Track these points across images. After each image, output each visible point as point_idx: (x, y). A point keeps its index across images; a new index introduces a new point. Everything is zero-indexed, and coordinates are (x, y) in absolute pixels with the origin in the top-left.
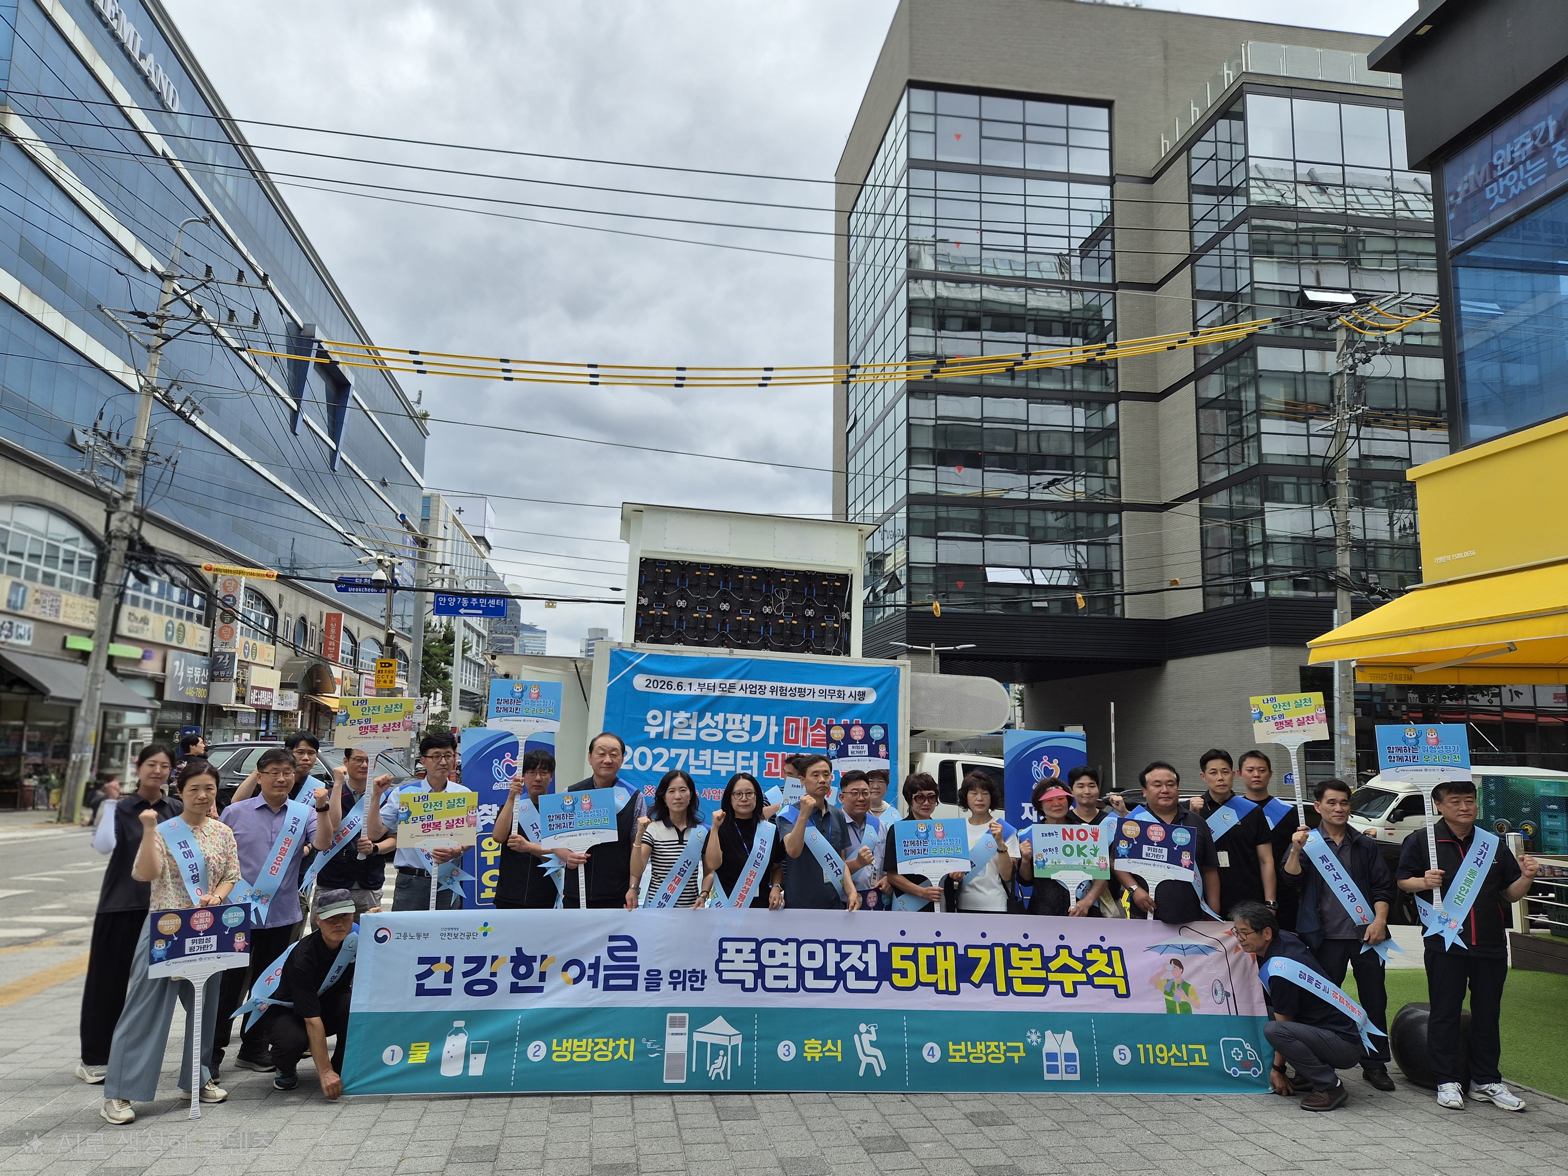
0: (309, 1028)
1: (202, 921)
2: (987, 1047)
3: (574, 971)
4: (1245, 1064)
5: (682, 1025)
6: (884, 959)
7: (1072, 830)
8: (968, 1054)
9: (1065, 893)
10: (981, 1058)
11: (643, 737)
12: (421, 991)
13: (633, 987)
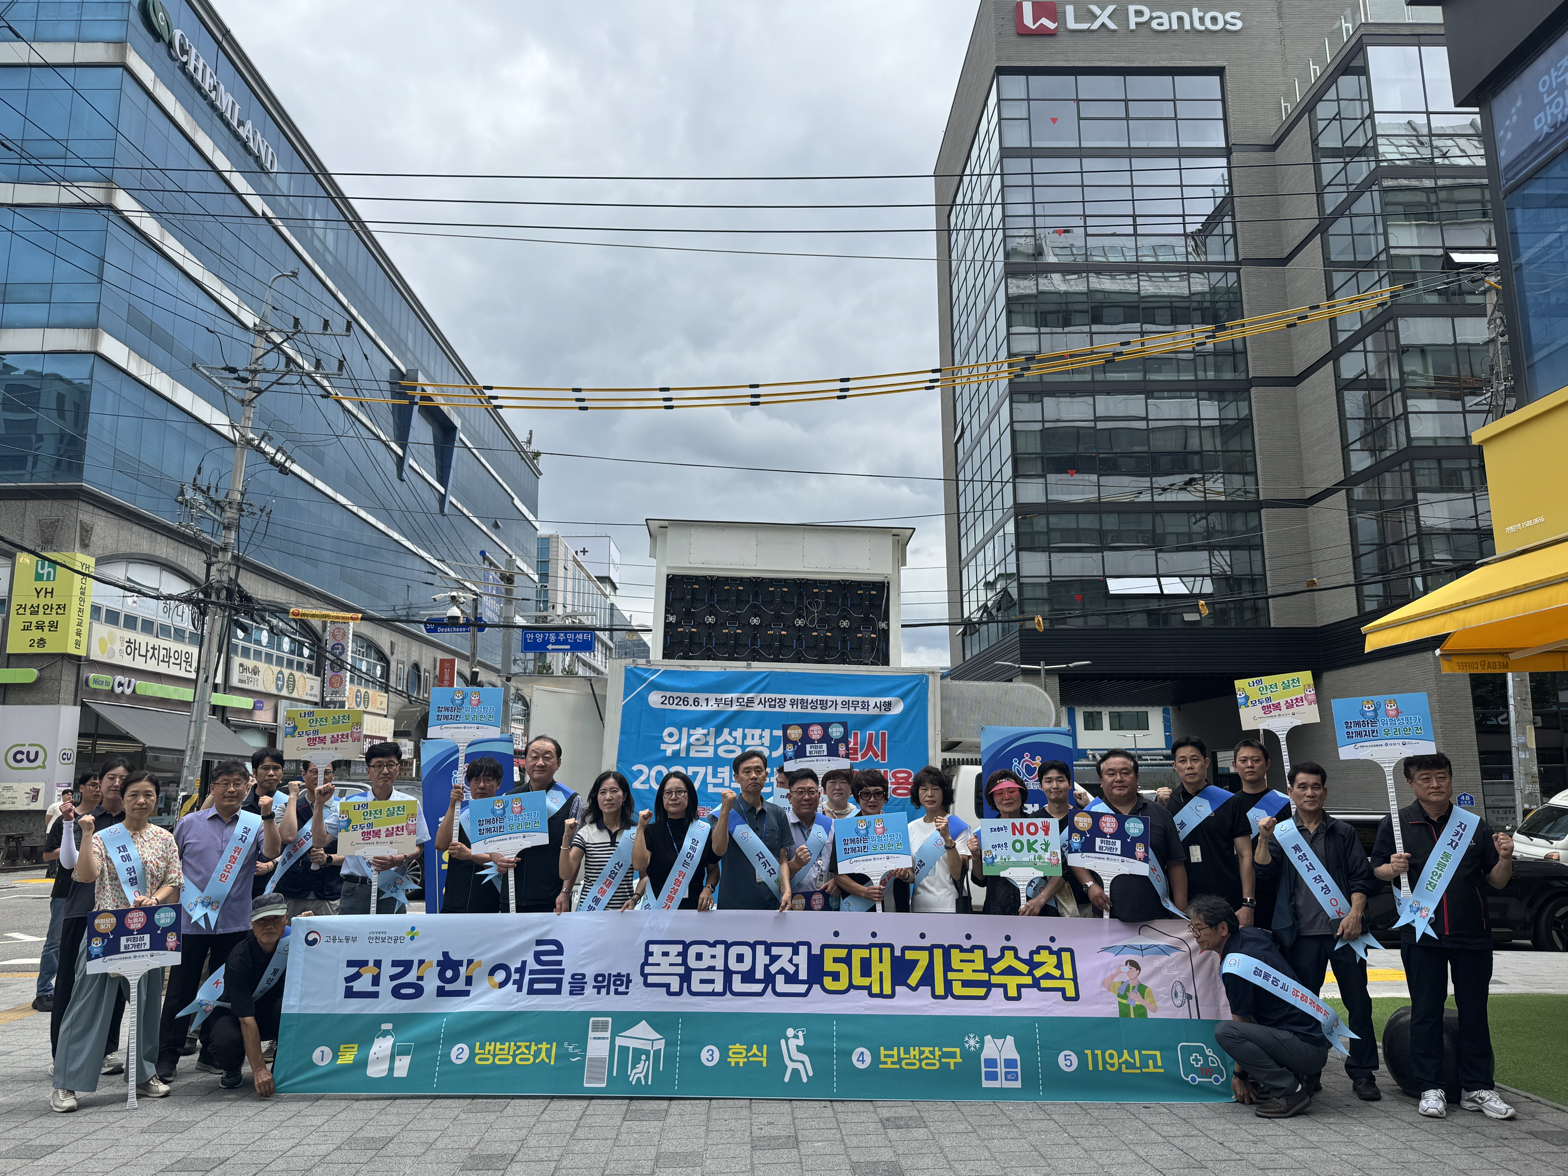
0: (243, 1027)
1: (135, 920)
2: (921, 1053)
3: (501, 975)
4: (1206, 1071)
5: (605, 1029)
6: (816, 963)
7: (1021, 824)
8: (900, 1060)
9: (1016, 891)
10: (914, 1064)
11: (660, 755)
12: (350, 993)
13: (558, 991)
